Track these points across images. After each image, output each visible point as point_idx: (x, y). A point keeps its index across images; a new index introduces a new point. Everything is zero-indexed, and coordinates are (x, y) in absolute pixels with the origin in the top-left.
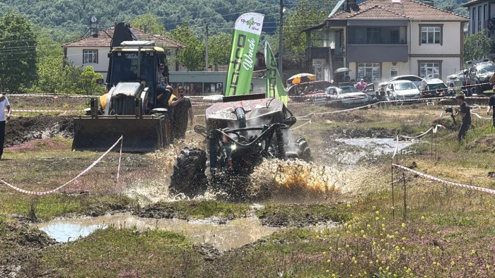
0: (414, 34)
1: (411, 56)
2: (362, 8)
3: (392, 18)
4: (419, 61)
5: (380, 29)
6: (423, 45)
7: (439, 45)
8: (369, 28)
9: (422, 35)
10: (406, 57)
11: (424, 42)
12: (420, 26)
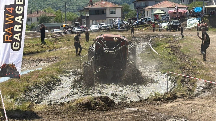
0: (108, 12)
1: (107, 18)
2: (94, 4)
3: (101, 7)
4: (110, 19)
5: (98, 10)
6: (111, 15)
7: (115, 14)
8: (95, 10)
9: (111, 12)
10: (106, 18)
11: (111, 14)
12: (110, 9)
